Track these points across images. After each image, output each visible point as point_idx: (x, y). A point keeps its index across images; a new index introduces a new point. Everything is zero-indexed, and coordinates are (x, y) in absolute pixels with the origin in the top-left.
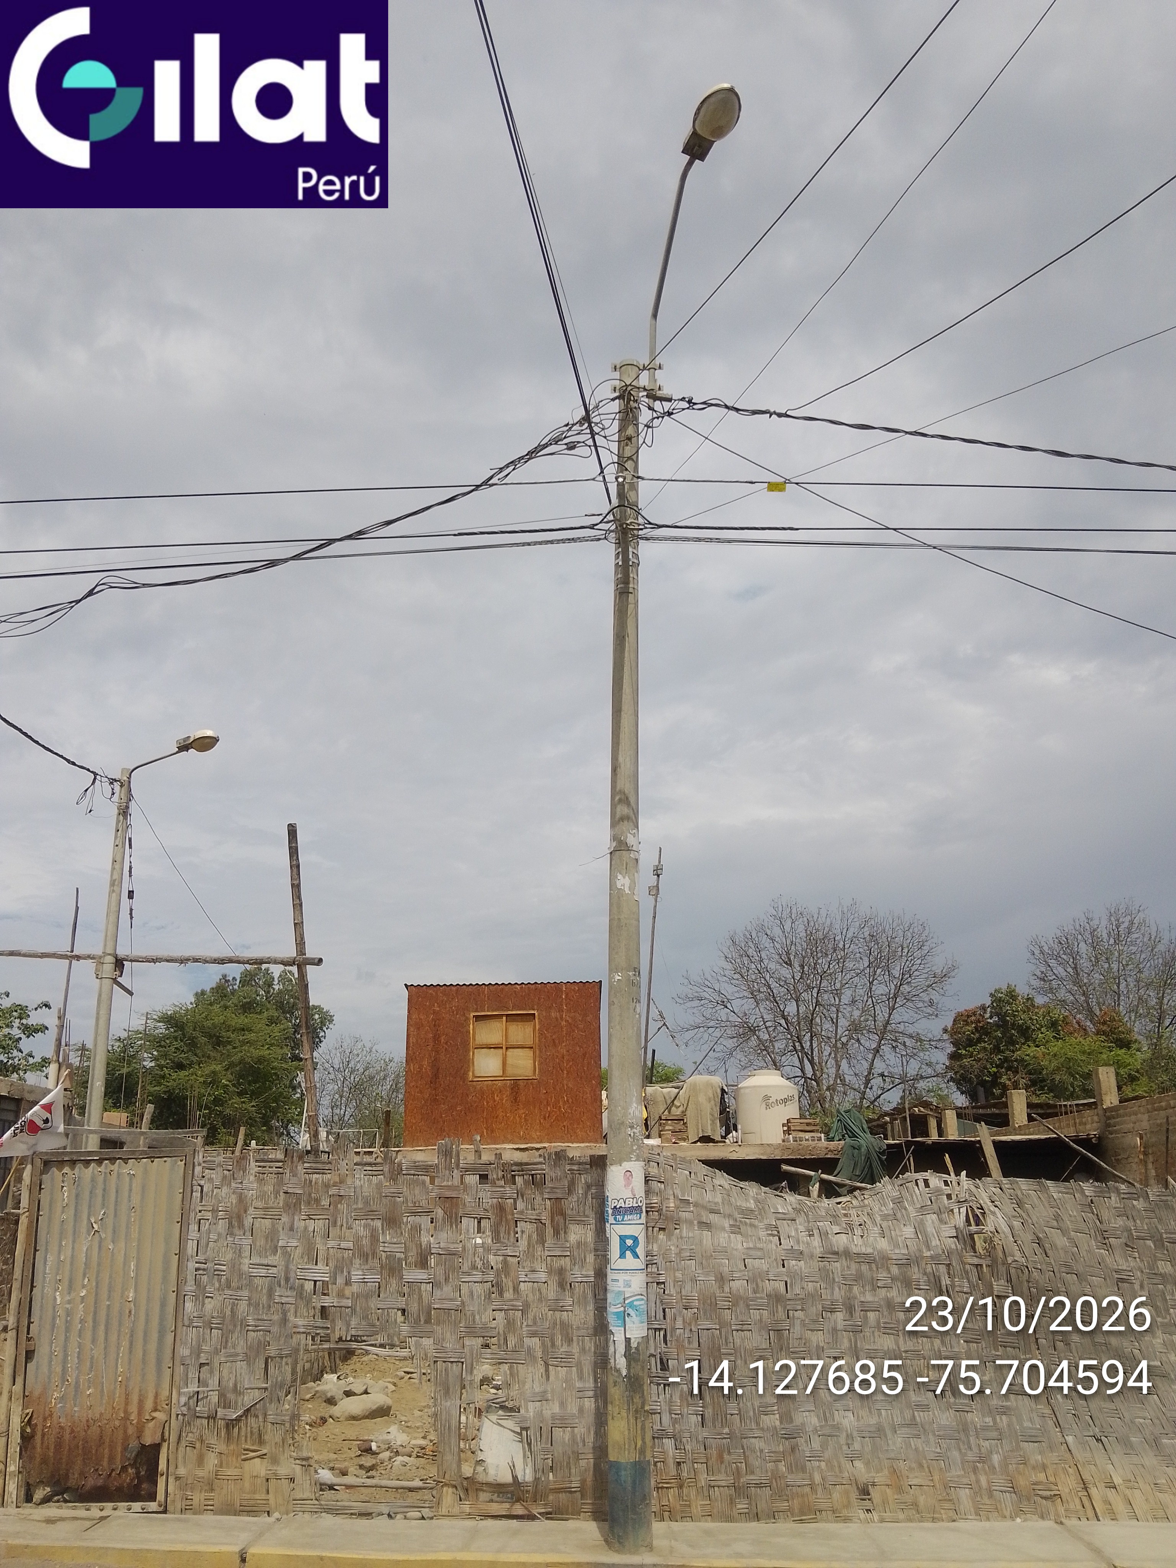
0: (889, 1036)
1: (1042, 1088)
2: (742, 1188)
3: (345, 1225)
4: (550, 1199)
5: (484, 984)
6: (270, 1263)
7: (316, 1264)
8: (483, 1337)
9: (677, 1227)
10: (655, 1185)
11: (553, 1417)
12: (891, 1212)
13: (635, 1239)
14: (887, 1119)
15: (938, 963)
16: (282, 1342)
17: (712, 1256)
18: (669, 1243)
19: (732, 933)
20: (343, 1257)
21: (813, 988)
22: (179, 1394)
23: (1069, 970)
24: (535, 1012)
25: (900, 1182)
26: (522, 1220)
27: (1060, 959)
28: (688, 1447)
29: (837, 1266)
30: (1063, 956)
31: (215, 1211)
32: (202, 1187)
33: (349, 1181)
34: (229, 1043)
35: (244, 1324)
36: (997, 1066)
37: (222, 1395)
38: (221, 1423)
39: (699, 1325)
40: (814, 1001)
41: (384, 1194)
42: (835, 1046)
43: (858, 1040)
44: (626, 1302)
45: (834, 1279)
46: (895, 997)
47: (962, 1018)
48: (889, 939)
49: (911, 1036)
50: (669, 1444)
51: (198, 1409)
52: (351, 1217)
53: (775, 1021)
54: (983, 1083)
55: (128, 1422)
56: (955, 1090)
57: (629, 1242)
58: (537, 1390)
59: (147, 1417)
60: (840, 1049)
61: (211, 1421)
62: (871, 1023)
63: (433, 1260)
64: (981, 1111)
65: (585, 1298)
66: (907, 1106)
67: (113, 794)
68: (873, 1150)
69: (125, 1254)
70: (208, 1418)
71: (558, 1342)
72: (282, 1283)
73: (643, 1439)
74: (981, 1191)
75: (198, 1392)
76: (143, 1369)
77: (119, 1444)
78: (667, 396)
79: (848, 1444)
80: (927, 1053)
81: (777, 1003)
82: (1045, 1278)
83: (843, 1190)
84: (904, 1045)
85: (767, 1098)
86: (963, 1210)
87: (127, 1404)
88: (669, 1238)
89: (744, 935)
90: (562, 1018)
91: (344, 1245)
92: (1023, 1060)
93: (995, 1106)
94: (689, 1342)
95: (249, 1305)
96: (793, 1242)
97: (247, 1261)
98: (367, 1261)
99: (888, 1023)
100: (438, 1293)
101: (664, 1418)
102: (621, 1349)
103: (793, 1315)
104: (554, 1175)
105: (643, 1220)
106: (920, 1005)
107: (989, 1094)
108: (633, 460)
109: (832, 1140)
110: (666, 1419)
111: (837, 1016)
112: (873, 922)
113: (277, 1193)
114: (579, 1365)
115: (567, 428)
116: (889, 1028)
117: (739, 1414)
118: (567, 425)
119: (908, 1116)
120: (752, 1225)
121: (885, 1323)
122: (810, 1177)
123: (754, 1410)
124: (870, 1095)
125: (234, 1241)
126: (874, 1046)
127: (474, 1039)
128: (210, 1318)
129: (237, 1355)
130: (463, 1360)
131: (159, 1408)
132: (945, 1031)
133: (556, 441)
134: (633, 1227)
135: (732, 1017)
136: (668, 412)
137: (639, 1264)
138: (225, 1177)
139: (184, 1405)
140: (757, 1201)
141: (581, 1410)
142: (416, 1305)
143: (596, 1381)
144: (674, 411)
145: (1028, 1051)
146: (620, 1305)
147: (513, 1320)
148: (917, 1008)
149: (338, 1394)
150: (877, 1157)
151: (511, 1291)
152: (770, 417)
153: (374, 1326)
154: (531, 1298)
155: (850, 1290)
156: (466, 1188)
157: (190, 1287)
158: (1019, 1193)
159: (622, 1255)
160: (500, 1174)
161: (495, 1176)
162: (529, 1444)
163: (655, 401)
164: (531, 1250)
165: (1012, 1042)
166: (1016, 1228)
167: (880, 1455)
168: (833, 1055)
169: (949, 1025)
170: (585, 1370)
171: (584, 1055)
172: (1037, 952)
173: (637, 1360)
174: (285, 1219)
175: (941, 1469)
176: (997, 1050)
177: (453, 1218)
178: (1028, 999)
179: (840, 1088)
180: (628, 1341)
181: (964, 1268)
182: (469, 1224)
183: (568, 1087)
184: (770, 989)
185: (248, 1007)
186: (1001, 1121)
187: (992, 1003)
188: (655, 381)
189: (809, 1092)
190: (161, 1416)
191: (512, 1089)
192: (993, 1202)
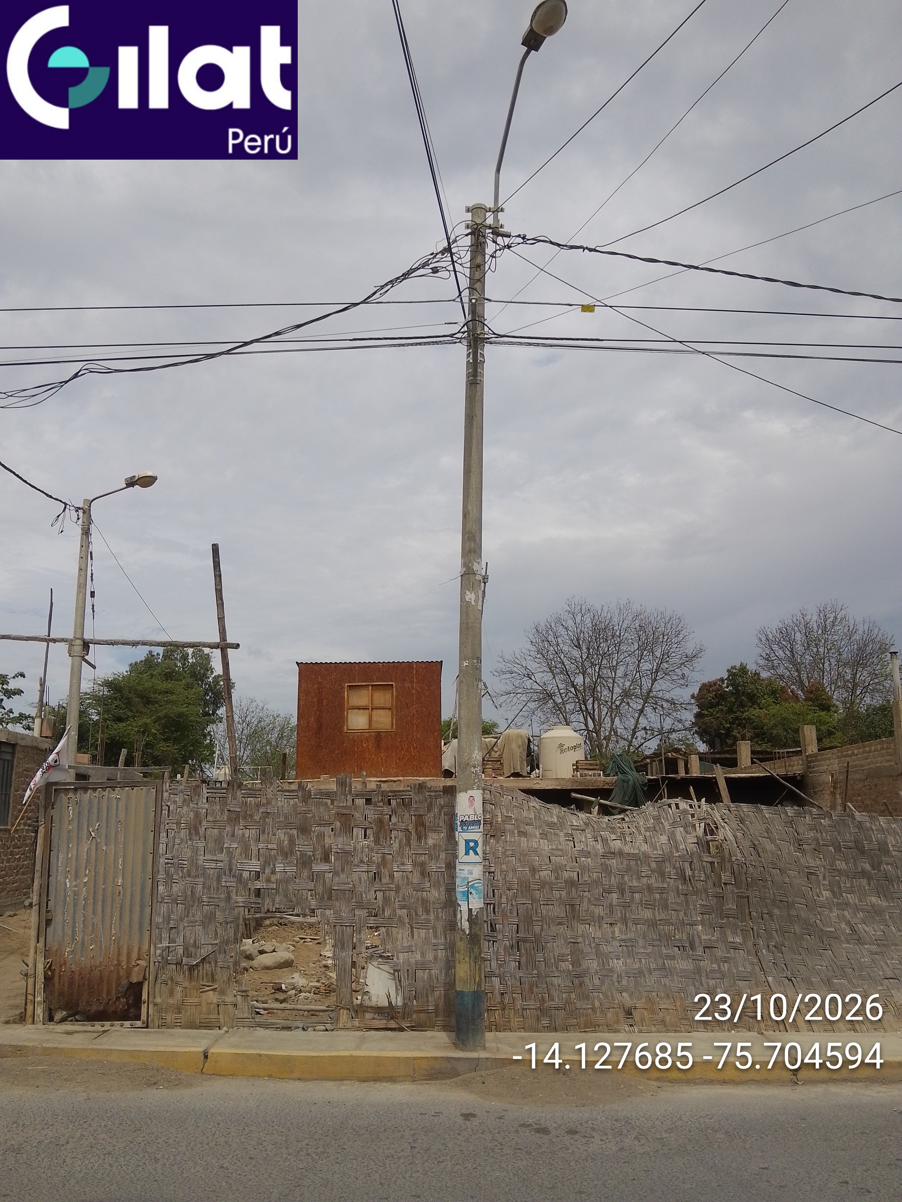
0: (651, 700)
1: (763, 739)
2: (548, 808)
3: (271, 833)
4: (414, 815)
5: (355, 662)
6: (218, 859)
7: (251, 860)
8: (368, 909)
9: (503, 834)
10: (489, 807)
11: (417, 963)
12: (652, 826)
13: (476, 842)
14: (648, 760)
15: (690, 648)
16: (227, 913)
17: (527, 854)
18: (497, 845)
19: (536, 624)
20: (270, 855)
21: (596, 665)
22: (156, 948)
23: (787, 652)
24: (393, 683)
25: (658, 806)
26: (395, 829)
27: (780, 644)
28: (509, 983)
29: (613, 862)
30: (783, 642)
31: (178, 823)
32: (169, 807)
33: (274, 803)
34: (156, 702)
35: (200, 900)
36: (730, 723)
37: (186, 949)
38: (186, 967)
39: (518, 901)
40: (597, 674)
41: (298, 812)
42: (611, 707)
43: (628, 704)
44: (469, 884)
45: (611, 870)
46: (657, 671)
47: (705, 688)
48: (654, 629)
49: (667, 701)
50: (496, 981)
51: (169, 958)
52: (275, 827)
53: (567, 689)
54: (719, 735)
55: (120, 967)
56: (699, 740)
57: (472, 844)
58: (405, 945)
59: (133, 964)
60: (615, 710)
61: (179, 967)
62: (638, 691)
63: (333, 857)
64: (717, 756)
65: (439, 882)
66: (663, 752)
67: (78, 519)
68: (638, 783)
69: (115, 853)
70: (176, 964)
71: (420, 913)
72: (227, 872)
73: (480, 976)
74: (716, 812)
75: (169, 947)
76: (129, 932)
77: (114, 983)
78: (507, 234)
79: (618, 982)
80: (679, 713)
81: (569, 676)
82: (757, 871)
83: (616, 811)
84: (662, 707)
85: (561, 745)
86: (702, 825)
87: (119, 955)
88: (497, 842)
89: (546, 625)
90: (413, 688)
91: (270, 846)
92: (749, 718)
93: (727, 752)
94: (511, 913)
95: (204, 888)
96: (584, 845)
97: (202, 858)
98: (287, 857)
99: (650, 691)
100: (336, 879)
101: (492, 963)
102: (465, 916)
103: (583, 894)
104: (417, 799)
105: (481, 830)
106: (675, 677)
107: (723, 742)
108: (481, 282)
109: (608, 775)
110: (494, 964)
111: (613, 686)
112: (642, 616)
113: (222, 811)
114: (434, 928)
115: (432, 256)
116: (651, 694)
117: (544, 961)
118: (432, 254)
119: (663, 759)
120: (556, 834)
121: (646, 901)
122: (592, 802)
123: (555, 958)
124: (635, 743)
125: (192, 844)
126: (640, 707)
127: (348, 703)
128: (176, 897)
129: (196, 922)
130: (354, 925)
131: (141, 957)
132: (693, 697)
133: (423, 266)
134: (476, 835)
135: (536, 686)
136: (508, 245)
137: (478, 859)
138: (185, 800)
139: (159, 956)
140: (558, 817)
141: (436, 958)
142: (321, 887)
143: (446, 938)
144: (512, 245)
145: (754, 712)
146: (465, 887)
147: (389, 897)
148: (673, 680)
149: (255, 952)
150: (640, 788)
151: (387, 878)
152: (583, 251)
153: (291, 901)
154: (400, 883)
155: (623, 879)
156: (356, 808)
157: (161, 876)
158: (742, 814)
159: (467, 853)
160: (380, 798)
161: (376, 800)
162: (400, 981)
163: (498, 236)
164: (401, 850)
165: (742, 705)
166: (739, 837)
167: (640, 989)
168: (609, 714)
169: (696, 692)
170: (439, 931)
171: (430, 714)
172: (764, 639)
173: (476, 924)
174: (228, 829)
175: (682, 998)
176: (731, 711)
177: (347, 829)
178: (755, 674)
179: (613, 738)
180: (470, 910)
181: (702, 864)
182: (358, 832)
183: (417, 737)
184: (564, 665)
185: (169, 676)
186: (732, 763)
187: (729, 677)
188: (498, 220)
189: (591, 741)
190: (142, 963)
191: (376, 738)
192: (723, 819)
